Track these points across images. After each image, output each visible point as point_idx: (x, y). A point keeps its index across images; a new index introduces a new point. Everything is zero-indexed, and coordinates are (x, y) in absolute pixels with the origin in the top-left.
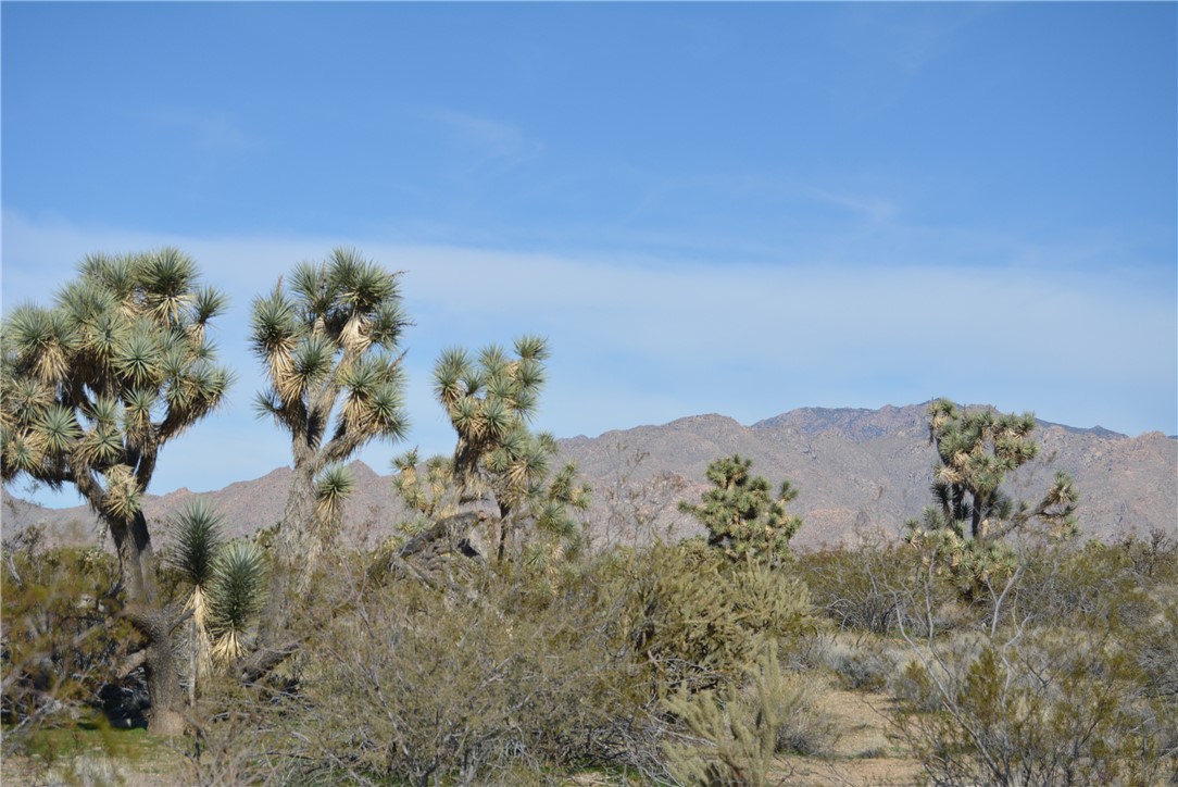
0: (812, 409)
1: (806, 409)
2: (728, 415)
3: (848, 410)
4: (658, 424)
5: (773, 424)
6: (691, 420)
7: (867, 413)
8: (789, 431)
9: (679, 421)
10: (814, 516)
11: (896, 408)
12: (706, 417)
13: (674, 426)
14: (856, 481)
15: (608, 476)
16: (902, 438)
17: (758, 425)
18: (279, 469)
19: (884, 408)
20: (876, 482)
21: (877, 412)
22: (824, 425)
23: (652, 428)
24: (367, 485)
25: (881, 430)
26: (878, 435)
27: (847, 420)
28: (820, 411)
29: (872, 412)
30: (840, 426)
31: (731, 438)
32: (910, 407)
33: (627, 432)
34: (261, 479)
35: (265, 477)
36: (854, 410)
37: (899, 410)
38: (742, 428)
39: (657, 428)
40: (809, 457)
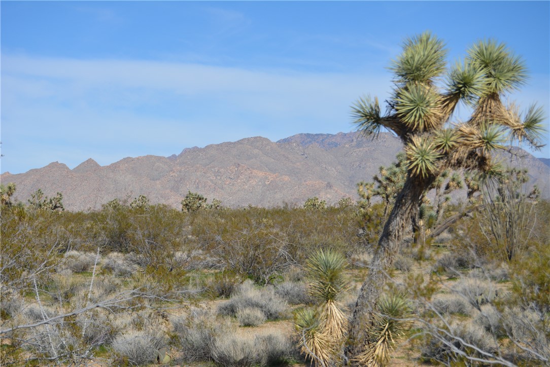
0: (305, 134)
1: (301, 134)
2: (265, 137)
3: (322, 135)
4: (233, 141)
5: (287, 141)
6: (248, 139)
7: (330, 136)
8: (294, 144)
9: (242, 140)
10: (307, 184)
11: (344, 134)
12: (255, 138)
13: (240, 142)
14: (326, 168)
15: (209, 166)
16: (347, 148)
17: (279, 142)
18: (53, 163)
19: (338, 134)
20: (335, 169)
21: (335, 136)
22: (310, 142)
23: (230, 143)
24: (95, 171)
25: (337, 144)
26: (336, 146)
27: (321, 139)
28: (308, 135)
29: (333, 136)
30: (318, 142)
31: (267, 148)
32: (351, 133)
33: (218, 145)
34: (44, 168)
35: (46, 167)
36: (324, 135)
37: (345, 135)
38: (272, 143)
39: (233, 143)
40: (304, 157)
